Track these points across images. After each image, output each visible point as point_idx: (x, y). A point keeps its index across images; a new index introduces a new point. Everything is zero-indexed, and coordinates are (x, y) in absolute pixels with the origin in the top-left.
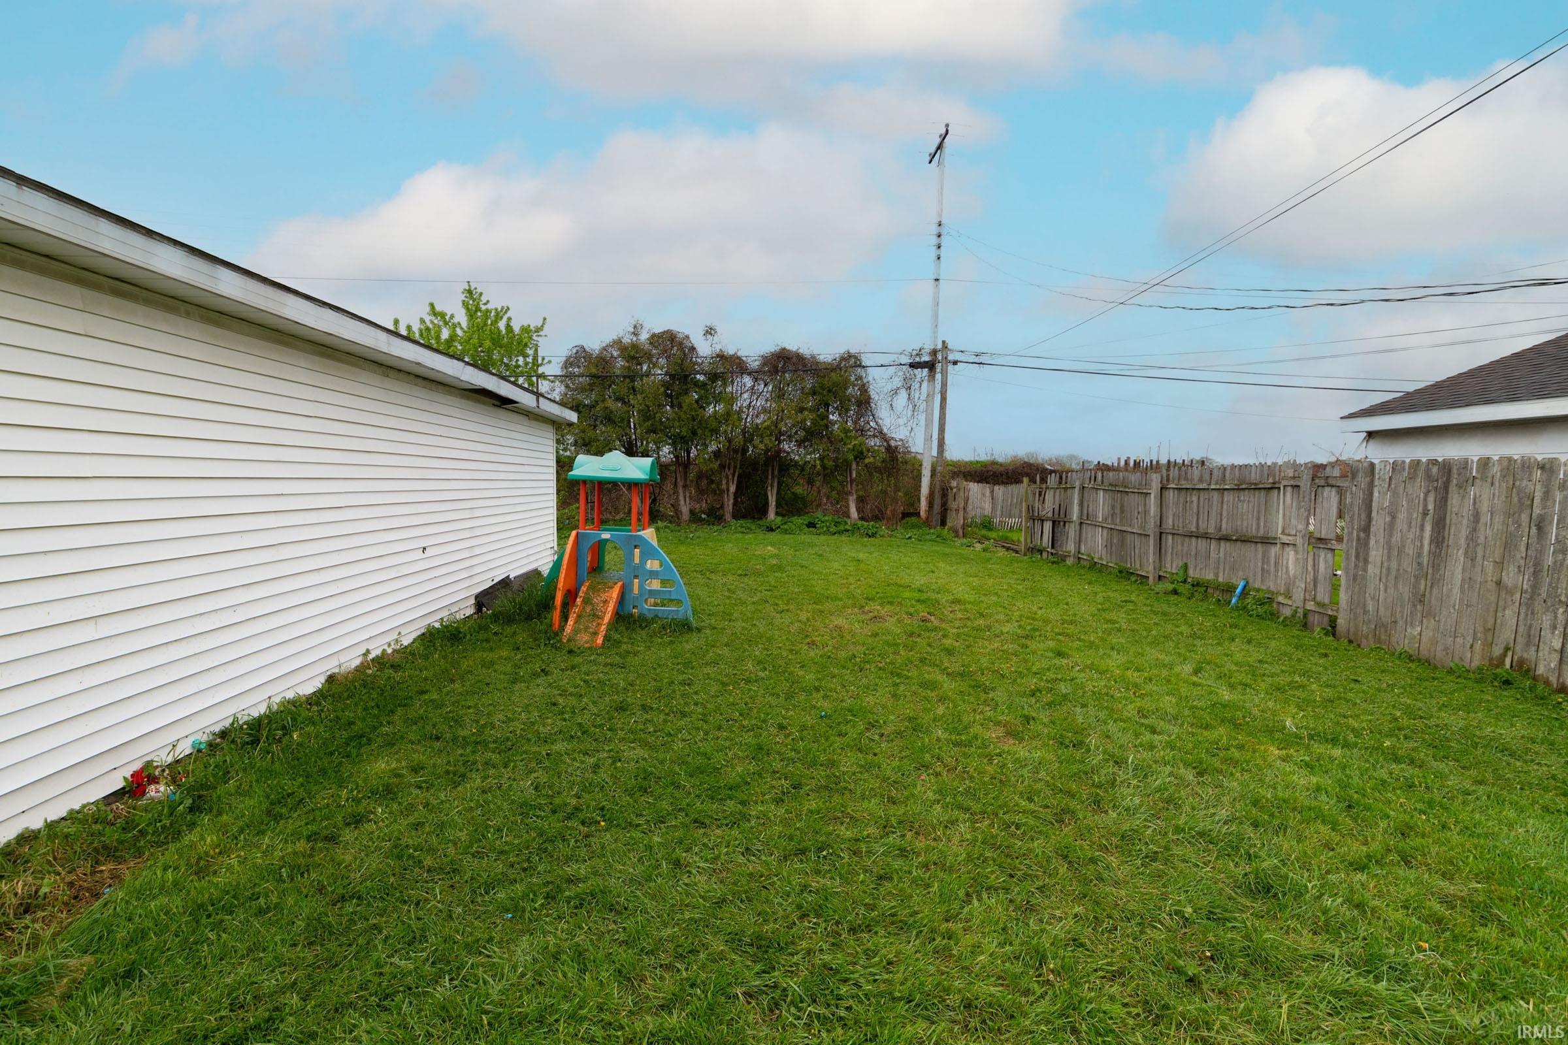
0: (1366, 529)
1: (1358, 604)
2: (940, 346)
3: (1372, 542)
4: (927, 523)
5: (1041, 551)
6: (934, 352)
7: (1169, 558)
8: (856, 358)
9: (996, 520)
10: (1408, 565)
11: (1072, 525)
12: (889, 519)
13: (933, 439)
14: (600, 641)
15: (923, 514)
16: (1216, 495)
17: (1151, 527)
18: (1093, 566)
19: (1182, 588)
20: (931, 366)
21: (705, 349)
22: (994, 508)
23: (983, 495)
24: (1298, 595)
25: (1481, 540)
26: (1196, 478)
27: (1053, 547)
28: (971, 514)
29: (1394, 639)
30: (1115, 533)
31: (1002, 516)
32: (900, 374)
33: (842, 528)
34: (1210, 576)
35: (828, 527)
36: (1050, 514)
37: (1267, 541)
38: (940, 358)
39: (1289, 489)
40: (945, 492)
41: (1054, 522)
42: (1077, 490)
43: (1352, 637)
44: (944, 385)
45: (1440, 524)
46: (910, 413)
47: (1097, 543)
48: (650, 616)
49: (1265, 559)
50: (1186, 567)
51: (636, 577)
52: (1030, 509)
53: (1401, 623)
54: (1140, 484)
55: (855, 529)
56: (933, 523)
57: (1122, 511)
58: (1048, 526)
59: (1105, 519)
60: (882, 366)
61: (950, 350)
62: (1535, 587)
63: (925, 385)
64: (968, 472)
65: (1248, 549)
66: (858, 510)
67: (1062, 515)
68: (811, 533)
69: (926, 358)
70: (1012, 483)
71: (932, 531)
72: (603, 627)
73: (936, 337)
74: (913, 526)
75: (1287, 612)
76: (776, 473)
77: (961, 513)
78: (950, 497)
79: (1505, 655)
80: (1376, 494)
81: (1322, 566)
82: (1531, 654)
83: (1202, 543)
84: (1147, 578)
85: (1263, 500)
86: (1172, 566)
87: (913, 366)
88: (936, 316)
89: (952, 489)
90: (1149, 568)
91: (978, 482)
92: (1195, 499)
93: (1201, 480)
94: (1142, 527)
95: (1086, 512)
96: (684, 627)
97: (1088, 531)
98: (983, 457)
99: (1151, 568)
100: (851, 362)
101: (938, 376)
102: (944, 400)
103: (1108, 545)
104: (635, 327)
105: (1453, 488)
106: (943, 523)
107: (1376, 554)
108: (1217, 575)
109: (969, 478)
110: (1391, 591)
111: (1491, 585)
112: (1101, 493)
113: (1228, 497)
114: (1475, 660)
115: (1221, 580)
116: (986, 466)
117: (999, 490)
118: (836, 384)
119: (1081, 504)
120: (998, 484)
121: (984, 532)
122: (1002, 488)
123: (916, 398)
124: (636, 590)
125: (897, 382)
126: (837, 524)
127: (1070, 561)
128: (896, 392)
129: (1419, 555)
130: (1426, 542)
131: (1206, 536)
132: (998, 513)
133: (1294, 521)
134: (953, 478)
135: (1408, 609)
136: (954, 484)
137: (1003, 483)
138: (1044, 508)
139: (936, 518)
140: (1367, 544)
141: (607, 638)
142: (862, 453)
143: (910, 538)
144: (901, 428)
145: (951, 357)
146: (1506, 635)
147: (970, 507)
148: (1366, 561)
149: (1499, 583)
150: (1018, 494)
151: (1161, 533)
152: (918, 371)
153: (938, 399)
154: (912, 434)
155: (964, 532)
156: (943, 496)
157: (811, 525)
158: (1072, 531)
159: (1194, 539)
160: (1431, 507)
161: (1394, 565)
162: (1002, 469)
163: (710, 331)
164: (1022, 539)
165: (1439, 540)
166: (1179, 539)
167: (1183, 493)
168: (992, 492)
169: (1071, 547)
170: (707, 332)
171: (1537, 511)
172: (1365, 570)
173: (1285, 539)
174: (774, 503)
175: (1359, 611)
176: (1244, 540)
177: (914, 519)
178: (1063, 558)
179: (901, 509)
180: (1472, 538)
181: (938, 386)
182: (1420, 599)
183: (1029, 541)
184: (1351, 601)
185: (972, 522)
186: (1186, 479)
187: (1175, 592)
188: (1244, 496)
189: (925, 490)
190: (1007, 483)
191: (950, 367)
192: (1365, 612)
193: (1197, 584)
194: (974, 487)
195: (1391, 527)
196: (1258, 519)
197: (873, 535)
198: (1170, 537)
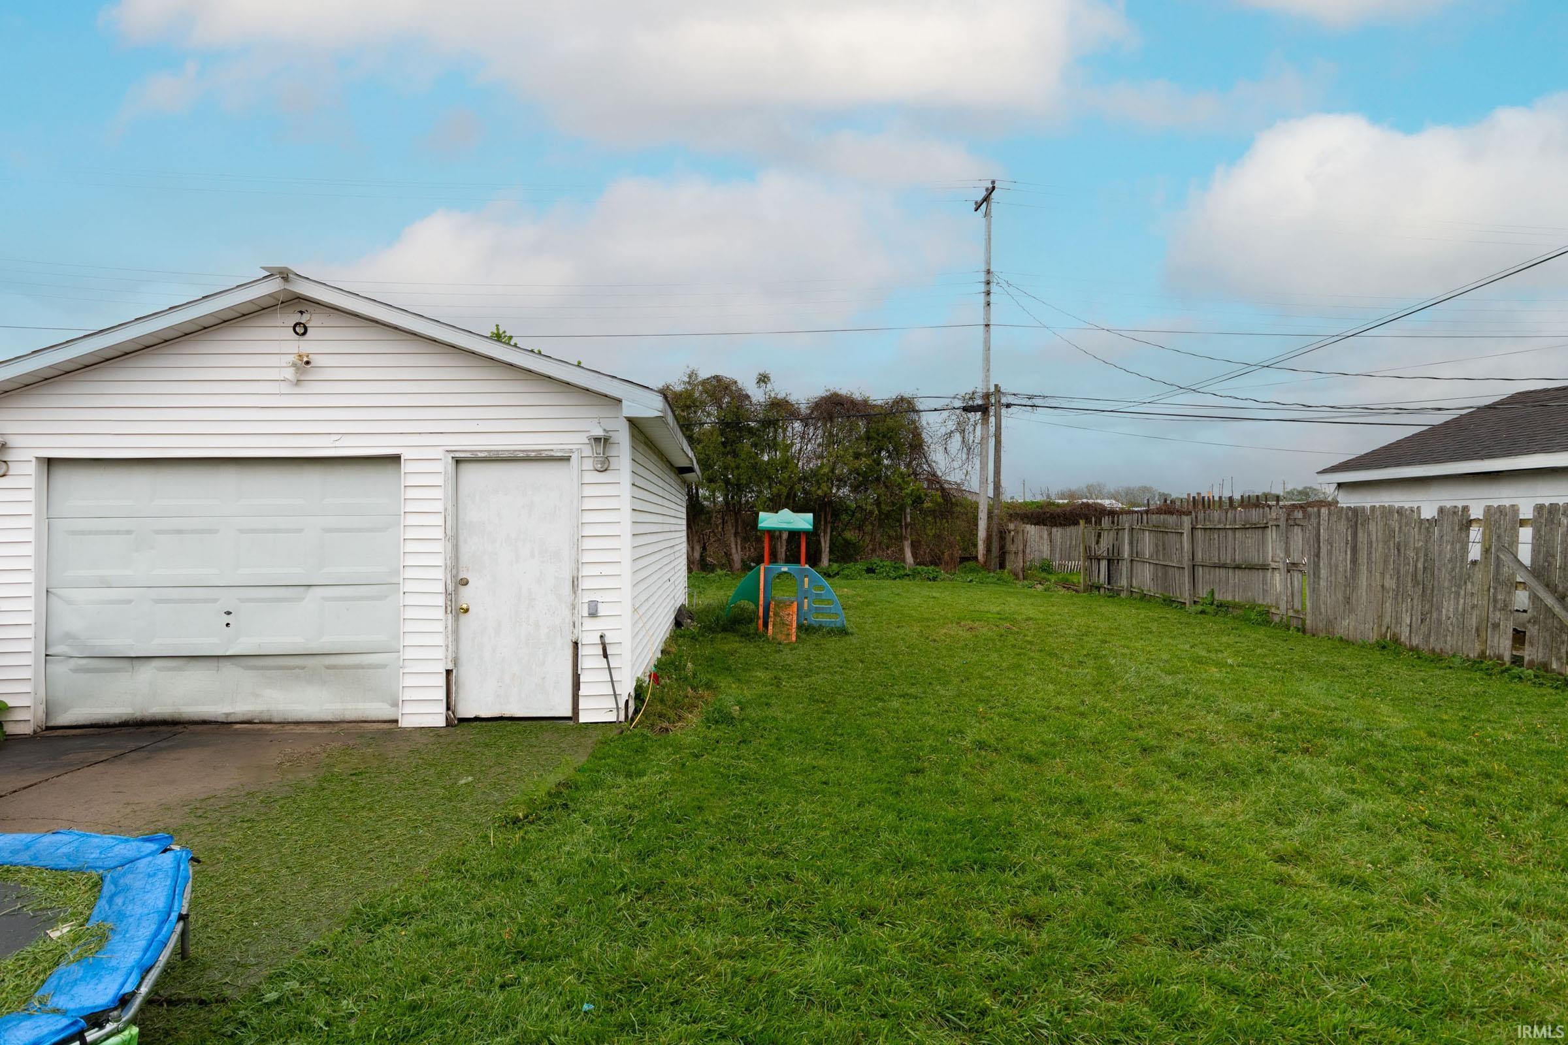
0: (1318, 555)
1: (1316, 608)
2: (992, 389)
3: (1321, 564)
4: (986, 566)
5: (1098, 588)
6: (987, 396)
7: (1200, 586)
8: (909, 403)
9: (1056, 563)
10: (1341, 579)
11: (1125, 562)
12: (947, 563)
13: (989, 481)
14: (794, 639)
15: (980, 557)
16: (1230, 533)
17: (1186, 563)
18: (1144, 597)
19: (1209, 609)
20: (984, 409)
21: (758, 395)
22: (1052, 550)
23: (1041, 537)
24: (1283, 606)
25: (1374, 560)
26: (1216, 519)
27: (1109, 583)
28: (1029, 558)
29: (1336, 631)
30: (1159, 567)
31: (1061, 559)
32: (954, 417)
33: (902, 572)
34: (1230, 598)
35: (888, 573)
36: (1105, 554)
37: (1264, 568)
38: (993, 401)
39: (1274, 528)
40: (1003, 534)
41: (1109, 561)
42: (1127, 531)
43: (1314, 632)
44: (998, 427)
45: (1354, 550)
46: (964, 456)
47: (1145, 577)
48: (816, 625)
49: (1264, 582)
50: (1212, 592)
51: (806, 598)
52: (1087, 549)
53: (1339, 618)
54: (1177, 525)
55: (914, 575)
56: (992, 567)
57: (1164, 549)
58: (1104, 564)
59: (1151, 556)
60: (936, 410)
61: (1003, 393)
62: (1398, 587)
63: (979, 427)
64: (1025, 514)
65: (1254, 574)
66: (914, 555)
67: (1116, 554)
68: (871, 578)
69: (980, 402)
70: (1070, 525)
71: (992, 574)
72: (794, 630)
73: (988, 381)
74: (972, 570)
75: (1277, 619)
76: (829, 518)
77: (1021, 555)
78: (1009, 540)
79: (1387, 632)
80: (1322, 531)
81: (1296, 583)
82: (1397, 630)
83: (1223, 572)
84: (1185, 603)
85: (1261, 537)
86: (1203, 592)
87: (966, 409)
88: (987, 360)
89: (1010, 532)
90: (1186, 597)
91: (1035, 524)
92: (1216, 536)
93: (1220, 522)
94: (1180, 561)
95: (1135, 551)
96: (843, 632)
97: (1138, 567)
98: (1039, 498)
99: (1187, 595)
100: (904, 407)
101: (992, 419)
102: (998, 443)
103: (1154, 579)
104: (690, 377)
105: (1359, 526)
106: (1002, 566)
107: (1324, 572)
108: (1234, 597)
109: (1025, 520)
110: (1333, 597)
111: (1379, 588)
112: (1147, 533)
113: (1238, 534)
114: (1373, 637)
115: (1237, 600)
116: (1042, 507)
117: (1057, 532)
118: (890, 429)
119: (1131, 543)
120: (1056, 525)
121: (1043, 575)
122: (1060, 529)
123: (971, 441)
124: (806, 607)
125: (951, 425)
126: (896, 569)
127: (1123, 595)
128: (950, 434)
129: (1346, 571)
130: (1348, 562)
131: (1223, 566)
132: (1057, 556)
133: (1278, 551)
134: (1010, 521)
135: (1342, 607)
136: (1011, 526)
137: (1061, 525)
138: (1099, 548)
139: (995, 561)
140: (1319, 566)
141: (798, 637)
142: (919, 497)
143: (971, 581)
144: (957, 471)
145: (1004, 400)
146: (1387, 620)
147: (1028, 551)
148: (1319, 577)
149: (1383, 586)
150: (1077, 536)
151: (1194, 566)
152: (971, 415)
153: (992, 442)
154: (968, 477)
155: (1024, 574)
156: (1000, 540)
157: (870, 570)
158: (1124, 567)
159: (1217, 569)
160: (1349, 538)
161: (1333, 580)
162: (1059, 510)
163: (763, 379)
164: (1082, 581)
165: (1354, 561)
166: (1207, 570)
167: (1208, 531)
168: (1050, 534)
169: (1124, 582)
170: (760, 379)
171: (1397, 540)
172: (1319, 584)
173: (1274, 565)
174: (828, 550)
175: (1317, 613)
176: (1251, 568)
177: (972, 564)
178: (1118, 593)
179: (958, 553)
180: (1369, 559)
181: (992, 429)
182: (1348, 600)
183: (1088, 579)
184: (1312, 608)
185: (1031, 564)
186: (1210, 521)
187: (1203, 612)
188: (1249, 533)
189: (982, 533)
190: (1065, 525)
191: (1004, 411)
192: (1321, 614)
193: (1220, 605)
194: (1031, 530)
195: (1330, 553)
196: (1258, 551)
197: (934, 579)
198: (1201, 569)
